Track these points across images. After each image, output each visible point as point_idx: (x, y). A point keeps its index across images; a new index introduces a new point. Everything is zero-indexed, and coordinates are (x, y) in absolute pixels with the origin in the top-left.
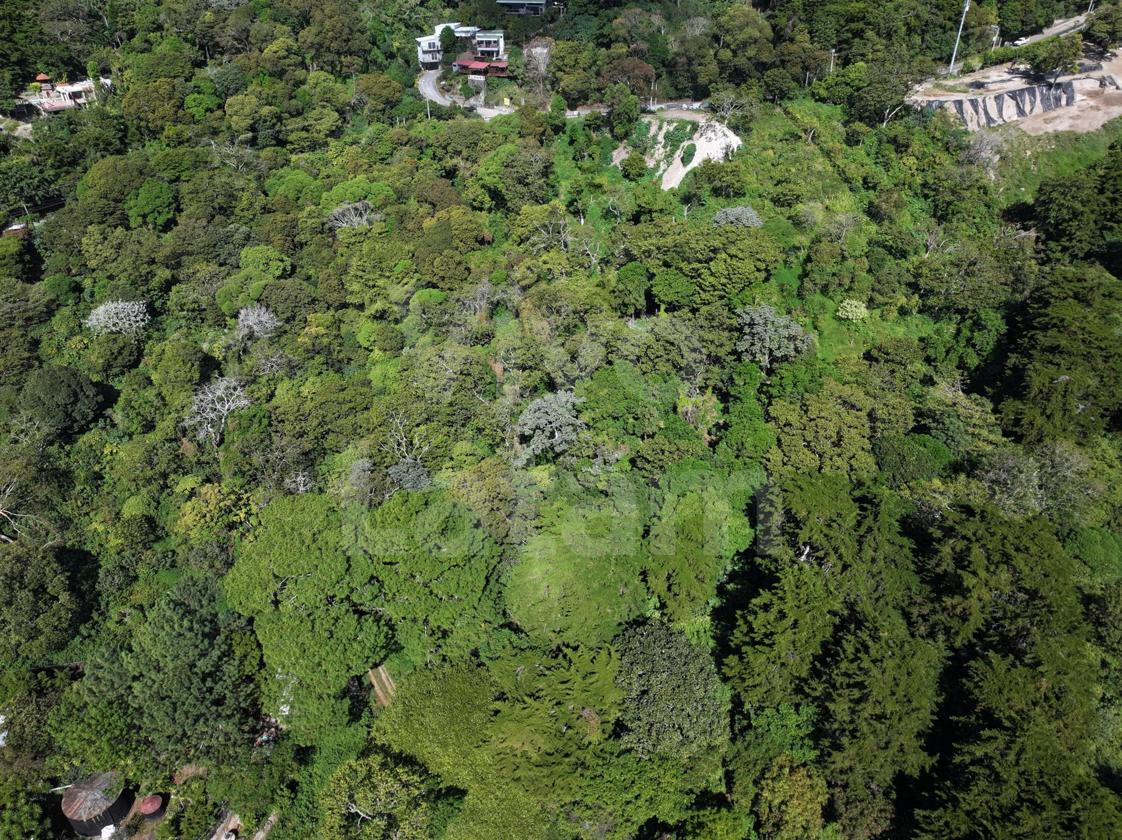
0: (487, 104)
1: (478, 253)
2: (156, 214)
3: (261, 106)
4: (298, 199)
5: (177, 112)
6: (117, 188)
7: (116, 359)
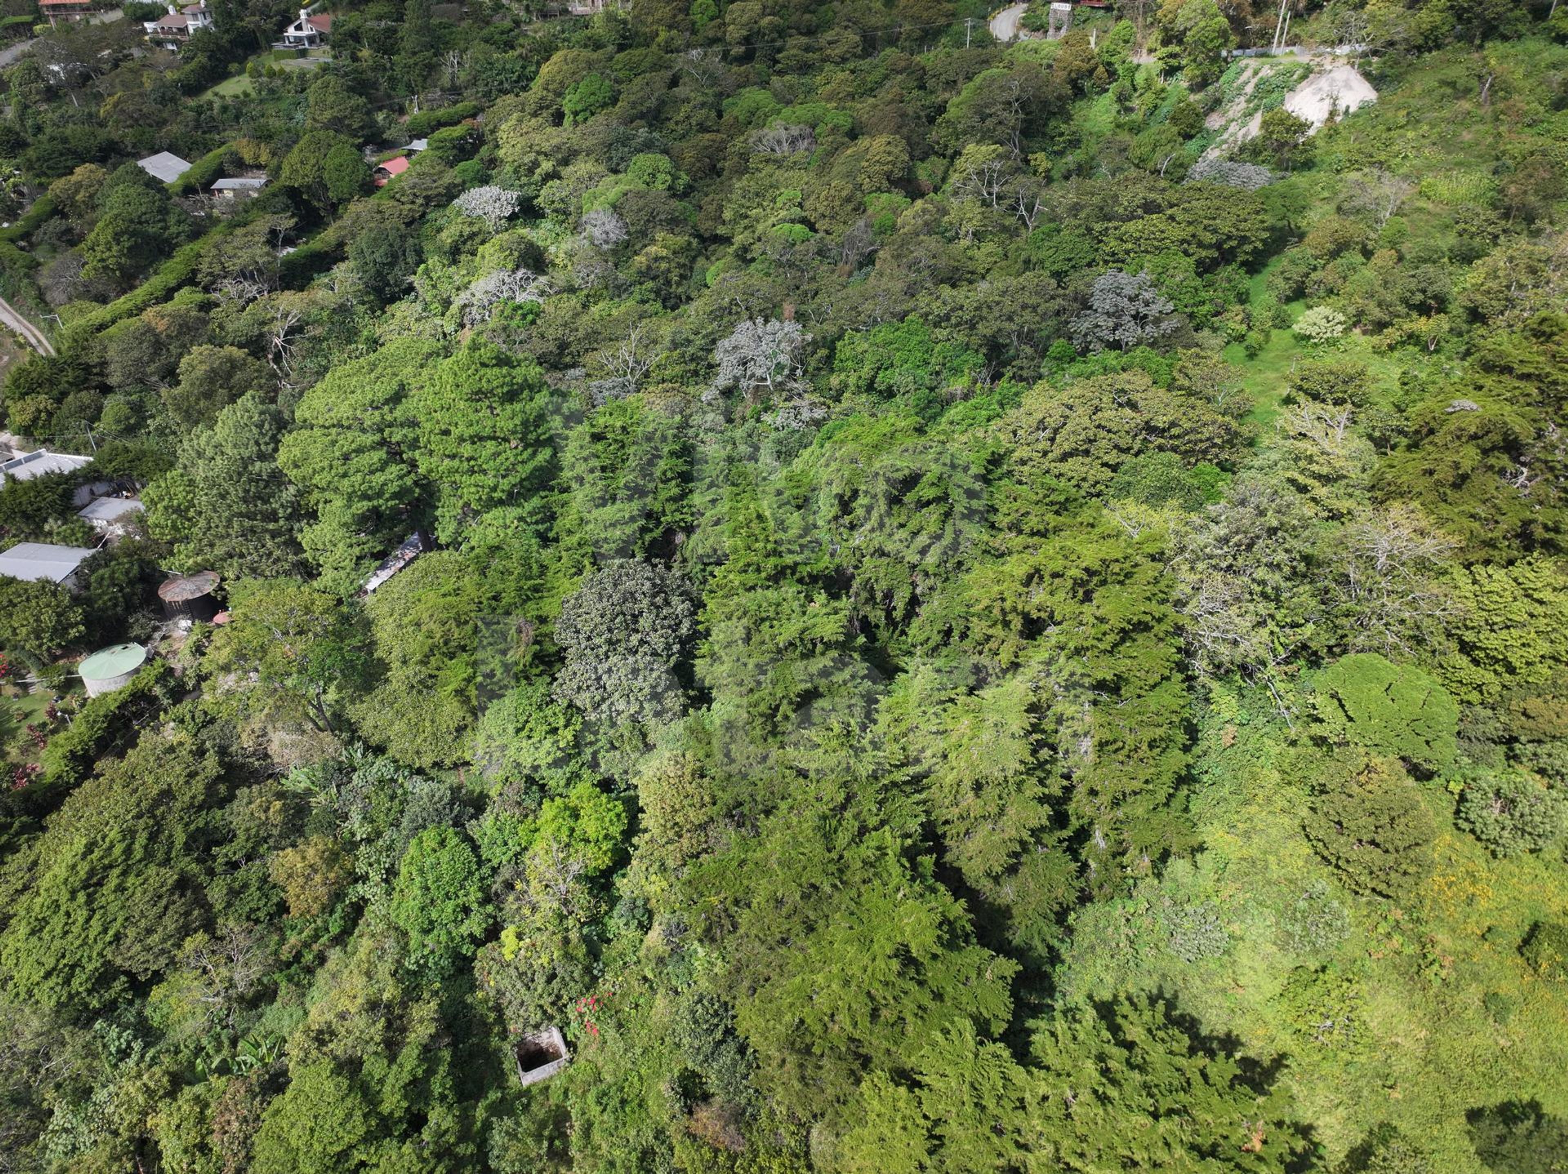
1: (885, 196)
2: (588, 113)
3: (764, 15)
4: (750, 123)
5: (675, 16)
6: (558, 78)
7: (464, 243)
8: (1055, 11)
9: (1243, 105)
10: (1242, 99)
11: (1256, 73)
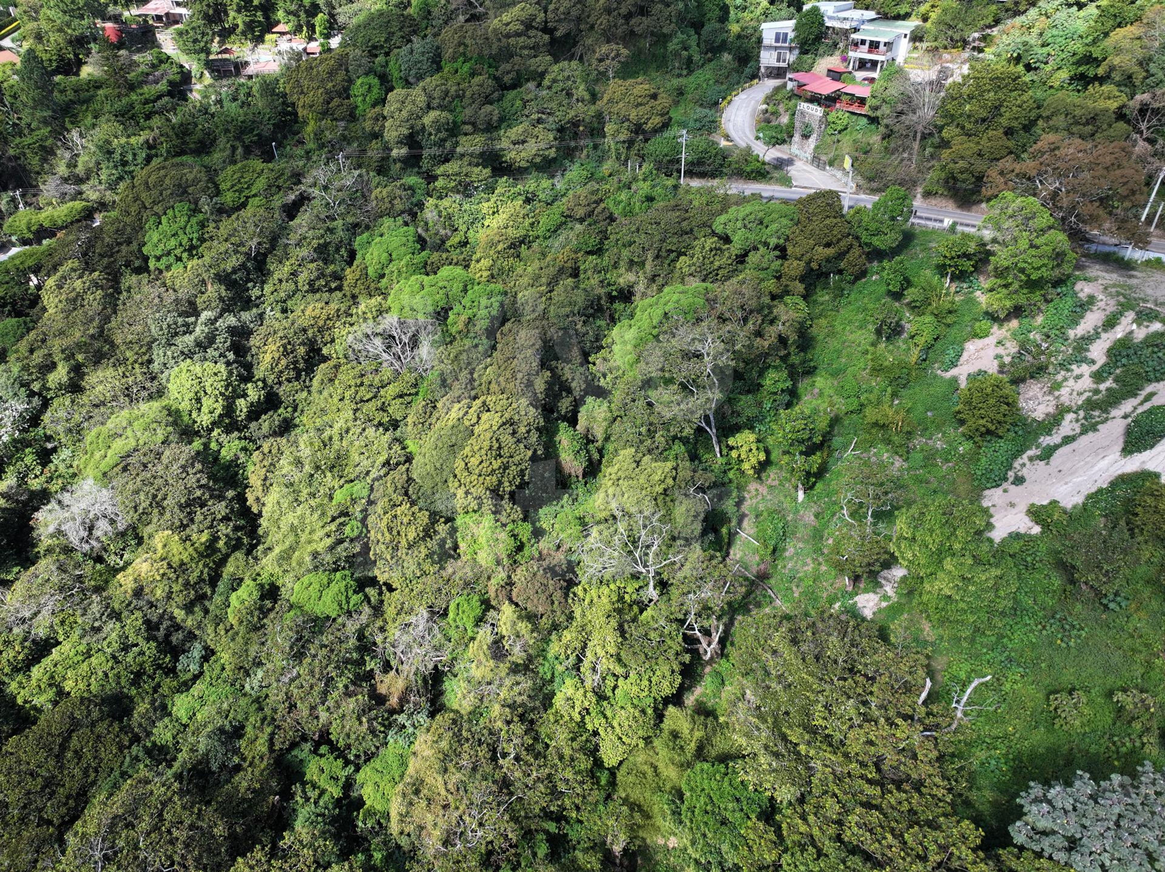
0: (816, 160)
3: (429, 109)
4: (382, 276)
8: (802, 113)
9: (1087, 383)
10: (1085, 369)
11: (1110, 323)
